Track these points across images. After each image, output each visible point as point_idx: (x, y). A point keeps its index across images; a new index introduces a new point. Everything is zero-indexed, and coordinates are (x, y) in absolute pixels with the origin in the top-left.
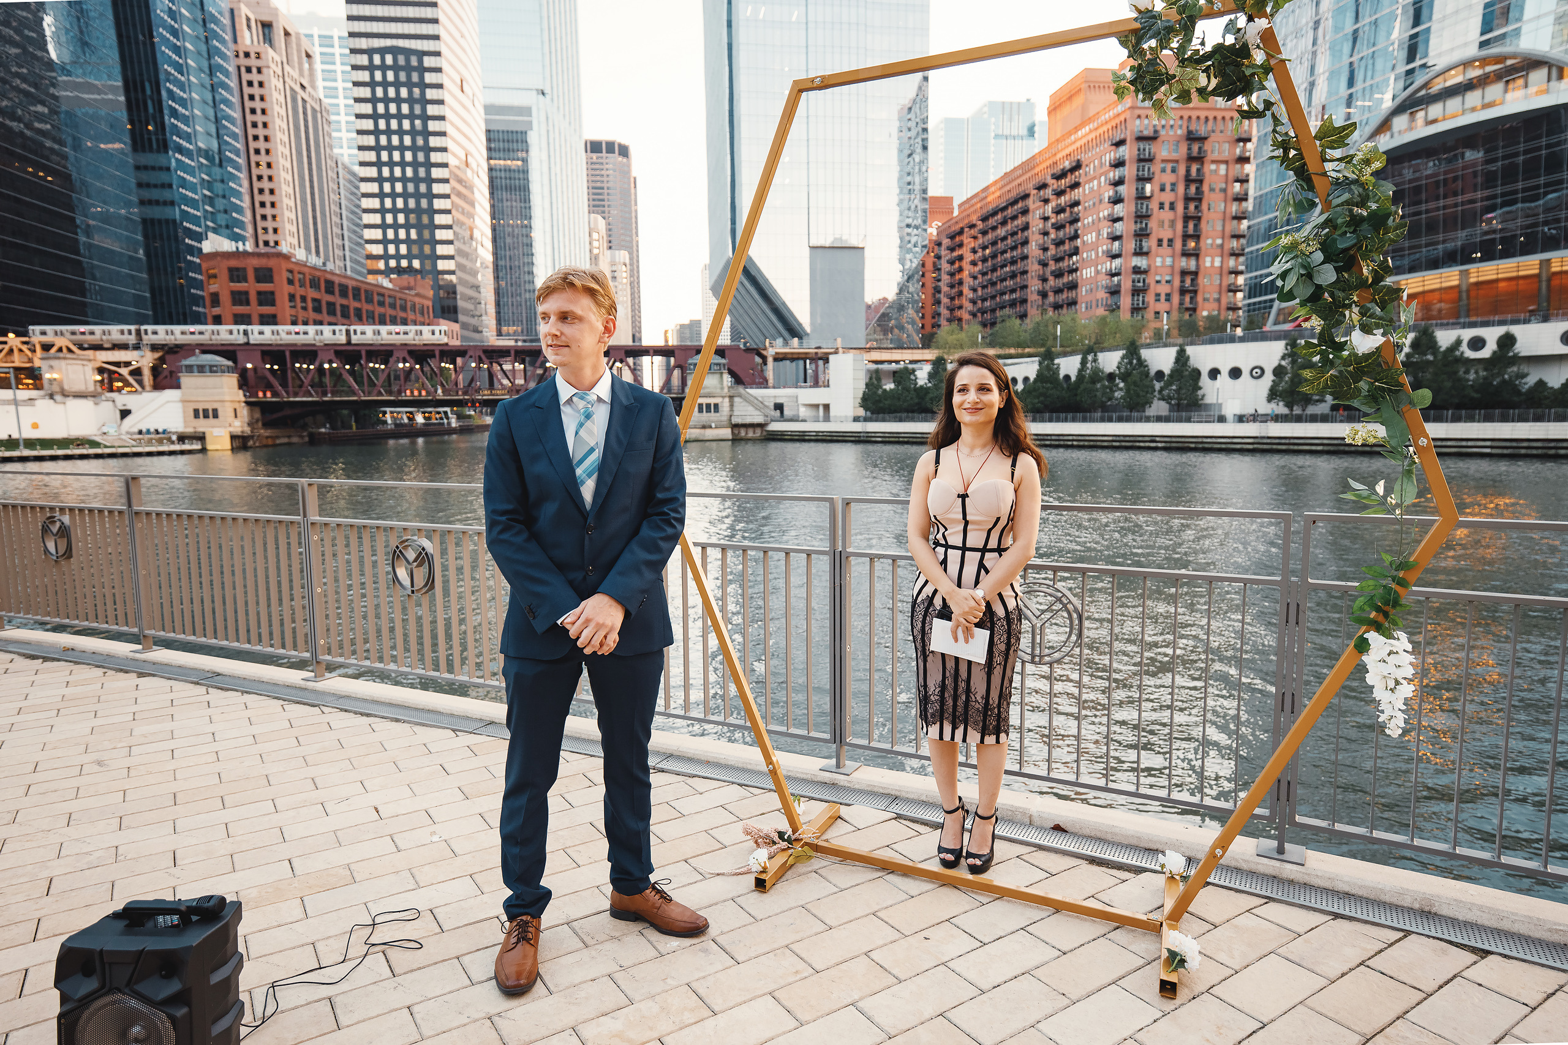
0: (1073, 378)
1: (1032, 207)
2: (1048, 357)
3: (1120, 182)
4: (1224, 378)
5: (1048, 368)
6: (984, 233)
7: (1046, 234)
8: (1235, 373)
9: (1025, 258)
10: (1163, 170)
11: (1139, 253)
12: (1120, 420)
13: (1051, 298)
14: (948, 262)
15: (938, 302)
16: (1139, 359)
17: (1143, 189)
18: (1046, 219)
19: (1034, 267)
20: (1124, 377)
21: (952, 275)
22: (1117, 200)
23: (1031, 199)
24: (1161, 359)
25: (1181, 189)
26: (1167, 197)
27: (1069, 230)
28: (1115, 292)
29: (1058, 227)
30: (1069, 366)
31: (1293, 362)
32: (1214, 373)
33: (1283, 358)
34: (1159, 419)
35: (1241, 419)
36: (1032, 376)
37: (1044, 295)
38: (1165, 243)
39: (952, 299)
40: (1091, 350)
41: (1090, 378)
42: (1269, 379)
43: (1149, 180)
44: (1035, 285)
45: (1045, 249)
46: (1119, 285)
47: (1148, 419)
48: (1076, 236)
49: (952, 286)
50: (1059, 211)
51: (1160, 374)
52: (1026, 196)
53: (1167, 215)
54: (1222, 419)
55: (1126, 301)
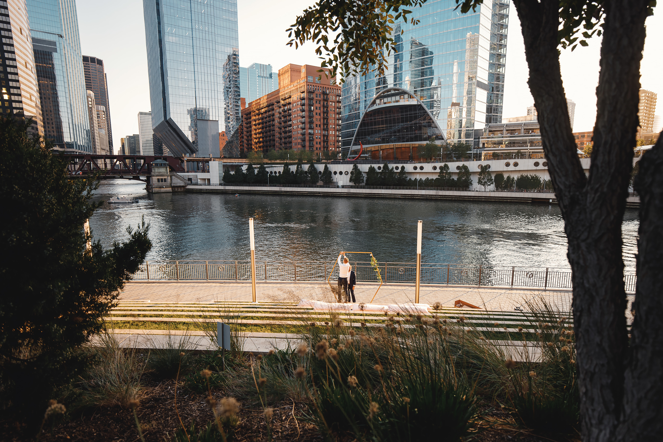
0: (295, 173)
1: (275, 108)
2: (286, 165)
3: (303, 105)
4: (338, 174)
5: (287, 169)
6: (259, 115)
7: (280, 118)
8: (341, 173)
9: (274, 125)
10: (316, 103)
11: (310, 128)
12: (310, 187)
13: (283, 140)
14: (246, 123)
15: (243, 137)
16: (314, 167)
17: (311, 108)
18: (280, 113)
19: (277, 129)
20: (310, 173)
21: (247, 128)
22: (303, 111)
23: (274, 106)
24: (321, 168)
25: (322, 109)
26: (318, 111)
27: (288, 118)
28: (304, 140)
29: (285, 117)
30: (293, 168)
31: (356, 171)
32: (335, 173)
33: (353, 169)
34: (321, 187)
35: (343, 187)
36: (282, 171)
37: (280, 139)
38: (318, 126)
39: (248, 137)
40: (299, 164)
41: (300, 172)
42: (350, 175)
43: (312, 105)
44: (277, 135)
45: (280, 123)
46: (305, 138)
47: (317, 187)
48: (290, 120)
49: (247, 132)
50: (284, 111)
51: (320, 172)
52: (273, 104)
53: (318, 117)
54: (338, 187)
55: (307, 144)
